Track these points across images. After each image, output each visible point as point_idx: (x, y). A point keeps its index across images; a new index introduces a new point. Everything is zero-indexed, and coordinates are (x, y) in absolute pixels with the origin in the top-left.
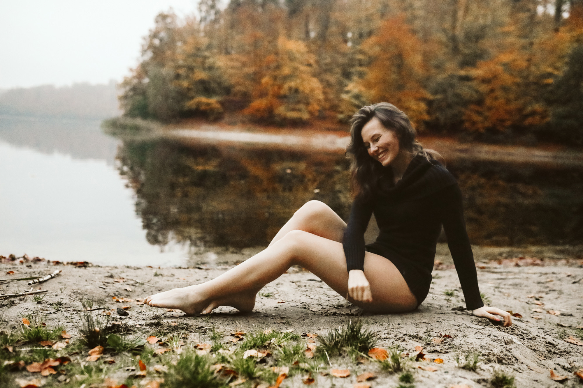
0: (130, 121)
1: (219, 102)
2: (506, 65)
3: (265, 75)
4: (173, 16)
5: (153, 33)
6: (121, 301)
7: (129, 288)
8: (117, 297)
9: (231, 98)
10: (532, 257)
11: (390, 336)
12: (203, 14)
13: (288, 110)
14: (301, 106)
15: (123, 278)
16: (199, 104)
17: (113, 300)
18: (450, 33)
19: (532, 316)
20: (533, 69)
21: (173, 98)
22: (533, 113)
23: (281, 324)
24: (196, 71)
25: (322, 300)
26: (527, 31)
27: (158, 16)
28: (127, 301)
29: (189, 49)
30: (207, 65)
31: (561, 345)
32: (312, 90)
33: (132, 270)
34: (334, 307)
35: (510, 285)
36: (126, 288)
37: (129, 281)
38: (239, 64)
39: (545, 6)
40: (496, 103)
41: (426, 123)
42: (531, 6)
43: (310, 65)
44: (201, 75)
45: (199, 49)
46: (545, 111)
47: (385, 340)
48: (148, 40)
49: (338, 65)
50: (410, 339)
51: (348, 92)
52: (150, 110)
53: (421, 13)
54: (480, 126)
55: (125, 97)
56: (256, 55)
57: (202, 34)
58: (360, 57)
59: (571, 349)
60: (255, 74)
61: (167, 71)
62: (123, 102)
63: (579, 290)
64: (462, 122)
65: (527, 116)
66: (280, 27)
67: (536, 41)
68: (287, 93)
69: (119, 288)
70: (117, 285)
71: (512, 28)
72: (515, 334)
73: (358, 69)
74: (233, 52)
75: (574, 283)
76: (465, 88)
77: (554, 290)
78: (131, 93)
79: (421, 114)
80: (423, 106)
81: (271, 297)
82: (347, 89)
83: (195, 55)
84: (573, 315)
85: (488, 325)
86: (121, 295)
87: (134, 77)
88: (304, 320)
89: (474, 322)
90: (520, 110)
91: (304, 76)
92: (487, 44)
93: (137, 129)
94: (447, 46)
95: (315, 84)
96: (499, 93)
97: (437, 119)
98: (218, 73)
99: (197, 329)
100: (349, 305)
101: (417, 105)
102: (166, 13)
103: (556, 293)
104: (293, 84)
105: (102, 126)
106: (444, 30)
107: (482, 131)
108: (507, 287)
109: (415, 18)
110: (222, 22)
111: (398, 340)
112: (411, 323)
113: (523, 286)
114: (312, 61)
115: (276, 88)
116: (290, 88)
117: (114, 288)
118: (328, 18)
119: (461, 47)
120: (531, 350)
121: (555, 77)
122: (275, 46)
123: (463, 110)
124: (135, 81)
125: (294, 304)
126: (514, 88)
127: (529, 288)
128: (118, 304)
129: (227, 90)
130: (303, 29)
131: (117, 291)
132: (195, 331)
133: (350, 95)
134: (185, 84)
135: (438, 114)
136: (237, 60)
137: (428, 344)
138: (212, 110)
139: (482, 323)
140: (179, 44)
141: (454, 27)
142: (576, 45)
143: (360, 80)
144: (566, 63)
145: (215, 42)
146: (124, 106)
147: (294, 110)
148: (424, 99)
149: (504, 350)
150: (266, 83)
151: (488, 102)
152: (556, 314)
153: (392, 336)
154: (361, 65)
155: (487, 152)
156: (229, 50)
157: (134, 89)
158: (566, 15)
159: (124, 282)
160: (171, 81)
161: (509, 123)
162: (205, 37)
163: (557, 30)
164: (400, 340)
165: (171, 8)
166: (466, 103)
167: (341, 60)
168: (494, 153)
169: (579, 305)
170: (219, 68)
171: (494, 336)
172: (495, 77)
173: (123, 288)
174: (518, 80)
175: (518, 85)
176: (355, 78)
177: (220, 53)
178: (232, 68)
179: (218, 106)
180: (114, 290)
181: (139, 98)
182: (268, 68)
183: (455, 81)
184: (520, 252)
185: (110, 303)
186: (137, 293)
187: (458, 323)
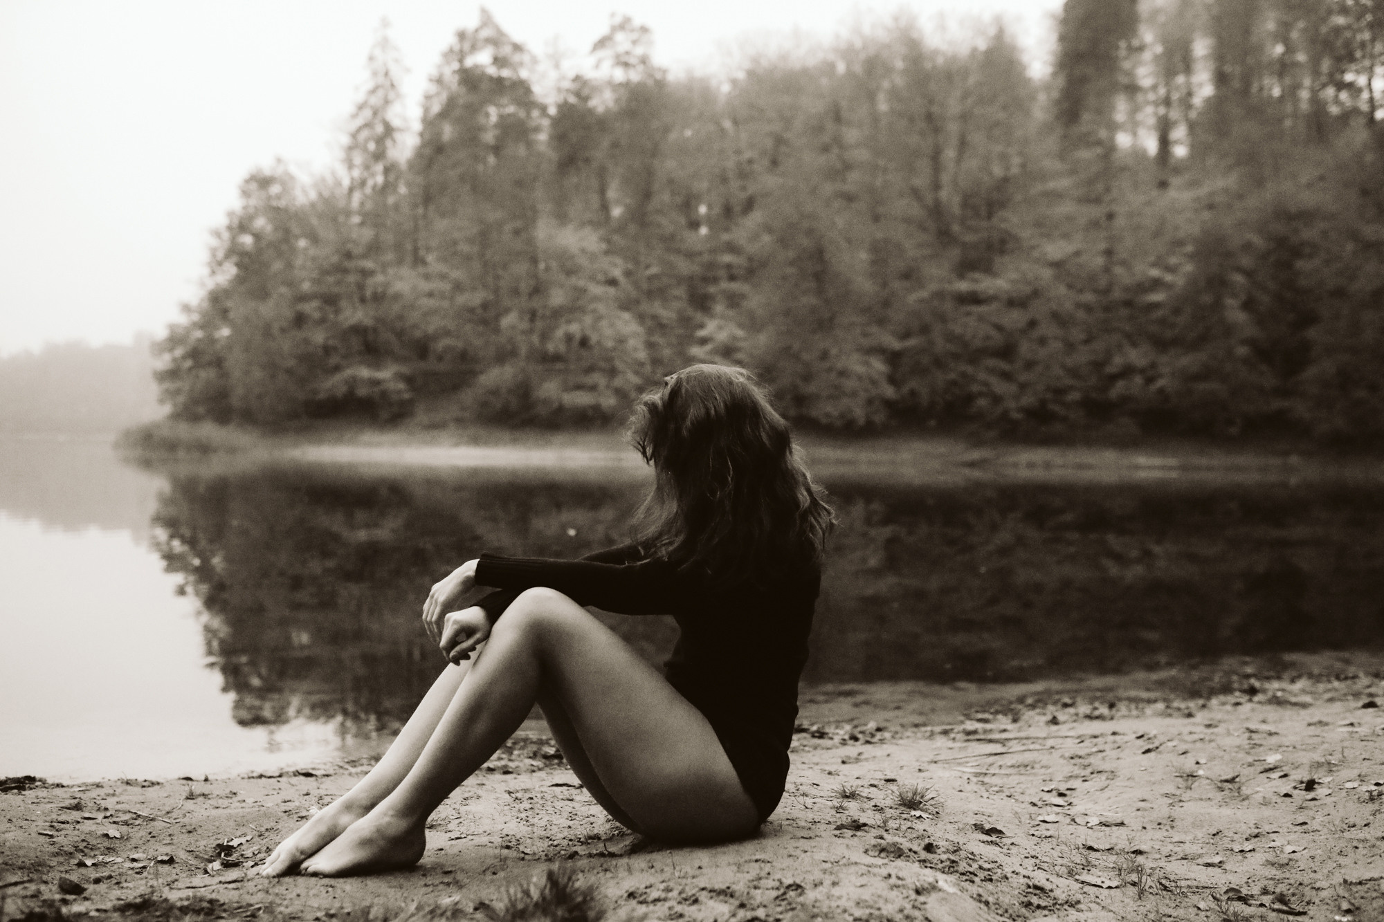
0: (184, 431)
1: (400, 377)
2: (1057, 265)
3: (507, 311)
4: (287, 181)
5: (236, 222)
6: (89, 862)
7: (113, 832)
8: (80, 856)
9: (431, 365)
10: (1092, 700)
11: (670, 895)
12: (356, 173)
13: (567, 389)
14: (598, 378)
15: (106, 809)
16: (353, 382)
17: (69, 863)
18: (929, 199)
19: (1032, 832)
20: (1118, 270)
21: (289, 371)
22: (1127, 372)
23: (441, 887)
24: (344, 303)
25: (553, 826)
26: (1100, 187)
27: (247, 181)
28: (107, 863)
29: (327, 254)
30: (368, 293)
31: (1061, 890)
32: (621, 341)
33: (138, 790)
34: (578, 842)
35: (1012, 766)
36: (105, 832)
37: (120, 814)
38: (446, 287)
39: (1135, 134)
40: (1042, 353)
41: (888, 403)
42: (1103, 134)
43: (612, 282)
44: (354, 315)
45: (349, 255)
46: (1153, 365)
47: (655, 905)
48: (226, 235)
49: (680, 280)
50: (711, 898)
51: (704, 341)
52: (235, 401)
53: (861, 155)
54: (1011, 404)
55: (172, 374)
56: (485, 264)
57: (356, 219)
58: (727, 258)
59: (1080, 897)
60: (485, 306)
61: (273, 309)
62: (167, 385)
63: (1152, 767)
64: (970, 398)
65: (1113, 378)
66: (540, 197)
67: (1121, 209)
68: (562, 348)
69: (90, 833)
70: (88, 826)
71: (1063, 183)
72: (957, 871)
73: (725, 285)
74: (430, 258)
75: (1148, 751)
76: (972, 322)
77: (1099, 772)
78: (188, 363)
79: (874, 382)
80: (879, 366)
81: (439, 828)
82: (701, 333)
83: (341, 270)
84: (1125, 822)
85: (900, 856)
86: (91, 849)
87: (196, 325)
88: (494, 873)
89: (870, 853)
90: (1098, 365)
91: (601, 308)
92: (1013, 220)
93: (204, 449)
94: (922, 228)
95: (628, 326)
96: (1048, 329)
97: (913, 393)
98: (396, 308)
99: (236, 909)
100: (613, 835)
101: (867, 364)
102: (267, 172)
103: (1103, 777)
104: (574, 328)
105: (116, 446)
106: (916, 193)
107: (1016, 415)
108: (1003, 771)
109: (848, 167)
110: (403, 190)
111: (684, 902)
112: (729, 864)
113: (1037, 766)
114: (617, 273)
115: (535, 339)
116: (569, 338)
117: (76, 832)
118: (649, 173)
119: (956, 228)
120: (978, 904)
121: (1169, 286)
122: (530, 242)
123: (969, 369)
124: (199, 334)
125: (484, 840)
126: (1081, 315)
127: (1049, 771)
128: (82, 870)
129: (422, 349)
130: (595, 200)
131: (83, 841)
132: (229, 915)
133: (709, 347)
134: (319, 337)
135: (913, 384)
136: (443, 277)
137: (742, 906)
138: (384, 394)
139: (888, 852)
140: (302, 243)
141: (937, 186)
142: (1206, 215)
143: (731, 313)
144: (1191, 257)
145: (388, 238)
146: (172, 394)
147: (579, 387)
148: (880, 351)
149: (908, 906)
150: (513, 327)
151: (1025, 348)
152: (1089, 825)
153: (674, 894)
154: (732, 278)
155: (1031, 465)
156: (422, 253)
157: (195, 354)
158: (1180, 151)
159: (105, 817)
160: (283, 330)
161: (1074, 396)
162: (362, 224)
163: (1163, 185)
164: (688, 903)
165: (279, 161)
166: (975, 356)
167: (685, 267)
168: (1048, 466)
169: (1143, 801)
170: (397, 297)
171: (899, 878)
172: (1036, 293)
173: (100, 833)
174: (1089, 297)
175: (1088, 308)
176: (719, 308)
177: (400, 262)
178: (430, 295)
179: (401, 386)
180: (76, 839)
181: (207, 374)
182: (515, 292)
183: (948, 306)
184: (1068, 692)
185: (62, 869)
186: (133, 842)
187: (834, 857)
